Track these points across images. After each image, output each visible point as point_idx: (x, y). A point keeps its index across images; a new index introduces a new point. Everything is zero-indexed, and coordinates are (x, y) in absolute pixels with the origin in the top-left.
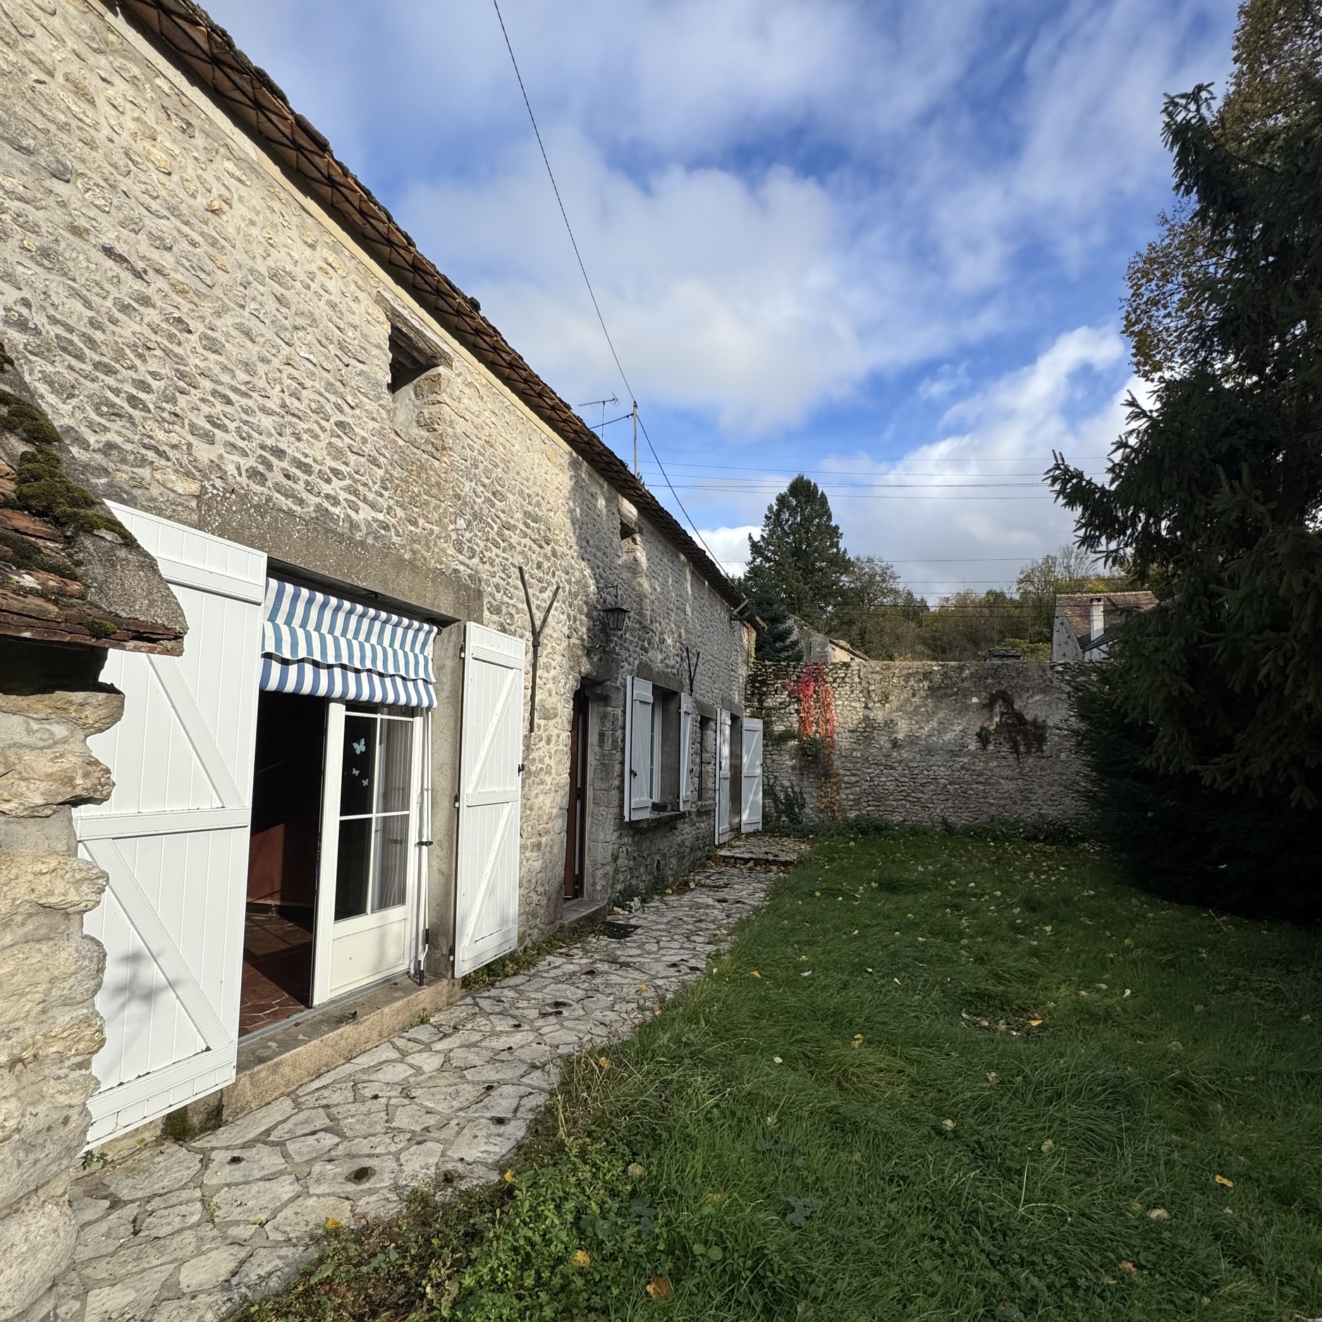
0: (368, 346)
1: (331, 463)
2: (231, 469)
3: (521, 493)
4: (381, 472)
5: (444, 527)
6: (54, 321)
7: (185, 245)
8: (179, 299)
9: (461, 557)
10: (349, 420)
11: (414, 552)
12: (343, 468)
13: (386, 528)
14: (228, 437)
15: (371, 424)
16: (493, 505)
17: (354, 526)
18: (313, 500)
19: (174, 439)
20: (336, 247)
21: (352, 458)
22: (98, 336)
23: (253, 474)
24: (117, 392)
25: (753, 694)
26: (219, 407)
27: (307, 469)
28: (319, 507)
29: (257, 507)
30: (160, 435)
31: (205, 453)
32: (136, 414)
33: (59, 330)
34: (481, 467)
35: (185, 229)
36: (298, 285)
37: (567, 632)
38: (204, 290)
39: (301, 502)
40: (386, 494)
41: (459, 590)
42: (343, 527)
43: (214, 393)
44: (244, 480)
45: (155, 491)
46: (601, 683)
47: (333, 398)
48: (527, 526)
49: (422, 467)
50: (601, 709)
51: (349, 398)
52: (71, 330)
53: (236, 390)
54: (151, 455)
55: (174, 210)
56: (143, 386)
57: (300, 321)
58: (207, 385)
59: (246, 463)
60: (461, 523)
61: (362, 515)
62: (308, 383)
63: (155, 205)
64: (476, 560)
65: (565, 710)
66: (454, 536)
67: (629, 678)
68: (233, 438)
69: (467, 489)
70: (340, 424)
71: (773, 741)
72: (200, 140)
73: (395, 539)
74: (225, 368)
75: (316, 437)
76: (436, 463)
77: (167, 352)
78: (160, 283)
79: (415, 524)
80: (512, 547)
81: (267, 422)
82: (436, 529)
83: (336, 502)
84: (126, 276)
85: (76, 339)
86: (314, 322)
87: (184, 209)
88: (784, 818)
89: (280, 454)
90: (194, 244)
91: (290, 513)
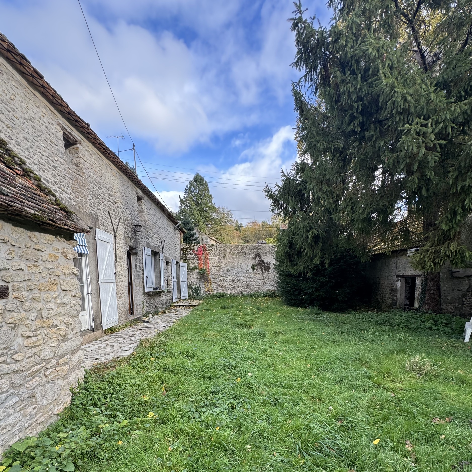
0: (58, 140)
1: (53, 179)
3: (106, 187)
4: (67, 182)
5: (86, 199)
7: (7, 112)
8: (8, 130)
9: (91, 208)
10: (56, 165)
11: (79, 207)
12: (56, 181)
13: (71, 199)
15: (62, 166)
16: (99, 191)
20: (45, 107)
21: (58, 177)
25: (183, 254)
34: (94, 178)
35: (6, 106)
36: (37, 121)
37: (124, 232)
38: (13, 126)
40: (69, 188)
41: (92, 219)
46: (135, 249)
47: (51, 158)
48: (109, 198)
49: (77, 179)
50: (135, 257)
51: (55, 158)
55: (2, 101)
57: (39, 134)
60: (91, 197)
62: (44, 154)
64: (96, 209)
65: (125, 257)
66: (89, 202)
67: (143, 247)
69: (91, 186)
70: (54, 167)
71: (190, 270)
73: (73, 203)
75: (48, 171)
76: (81, 178)
78: (3, 125)
79: (78, 198)
80: (105, 205)
82: (84, 199)
86: (43, 133)
87: (5, 101)
88: (194, 294)
90: (9, 111)
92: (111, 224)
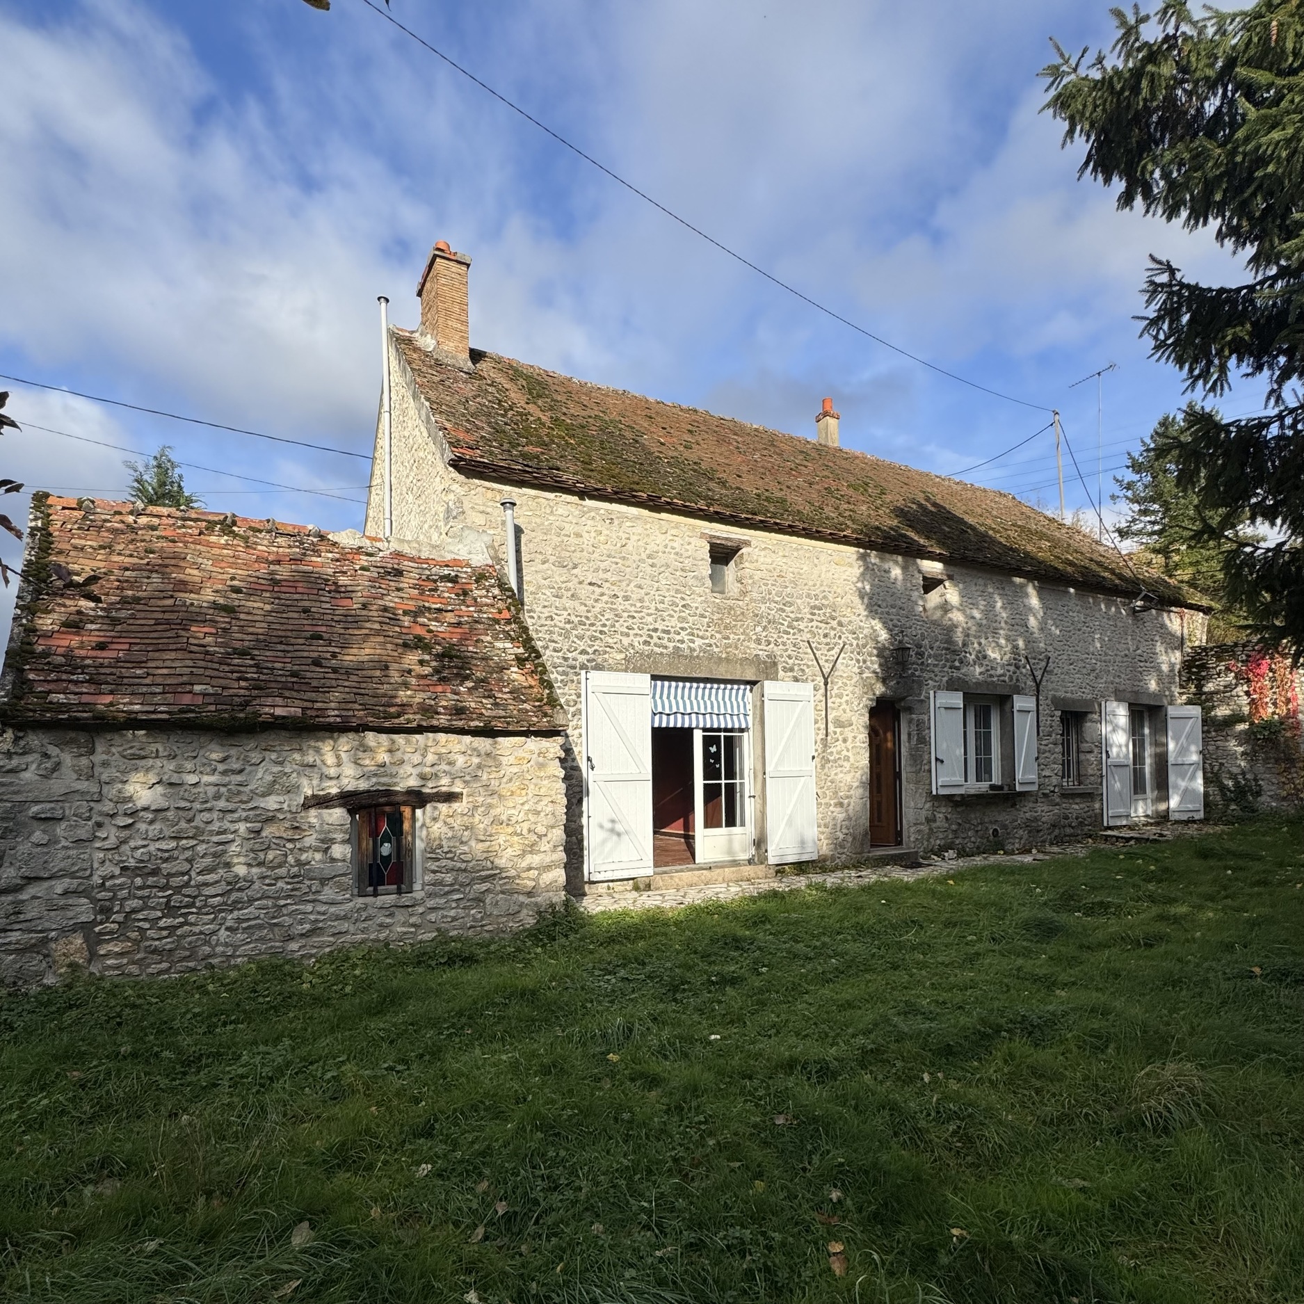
0: (696, 562)
1: (679, 625)
2: (636, 644)
4: (707, 620)
5: (748, 635)
6: (577, 616)
7: (614, 566)
8: (613, 587)
9: (760, 647)
10: (689, 602)
11: (728, 653)
12: (686, 625)
13: (710, 645)
14: (635, 632)
15: (700, 599)
16: (784, 611)
17: (692, 650)
18: (671, 645)
19: (615, 640)
20: (677, 526)
21: (691, 619)
22: (589, 615)
23: (646, 643)
24: (596, 631)
25: (1189, 679)
26: (631, 621)
27: (668, 632)
28: (674, 647)
29: (647, 656)
30: (611, 641)
31: (626, 641)
32: (602, 637)
33: (579, 618)
34: (774, 592)
35: (614, 560)
36: (660, 554)
37: (858, 671)
38: (622, 578)
39: (666, 647)
40: (710, 629)
41: (759, 664)
42: (687, 652)
43: (629, 616)
44: (641, 647)
45: (610, 661)
46: (903, 699)
47: (679, 596)
48: (813, 614)
49: (731, 608)
51: (688, 593)
52: (581, 617)
53: (636, 612)
54: (608, 649)
55: (609, 556)
56: (604, 625)
57: (662, 569)
58: (625, 615)
59: (642, 640)
60: (759, 629)
61: (696, 643)
62: (667, 594)
63: (603, 558)
64: (772, 645)
65: (860, 721)
66: (754, 637)
67: (932, 693)
68: (637, 631)
69: (763, 609)
70: (684, 606)
71: (1214, 728)
72: (616, 522)
73: (716, 650)
74: (632, 605)
75: (672, 616)
76: (741, 603)
77: (611, 609)
78: (607, 585)
79: (728, 638)
80: (800, 631)
81: (650, 619)
82: (742, 637)
83: (682, 642)
84: (596, 589)
85: (583, 619)
86: (668, 566)
87: (613, 553)
88: (1233, 807)
89: (656, 630)
90: (617, 564)
91: (661, 654)
92: (815, 662)
